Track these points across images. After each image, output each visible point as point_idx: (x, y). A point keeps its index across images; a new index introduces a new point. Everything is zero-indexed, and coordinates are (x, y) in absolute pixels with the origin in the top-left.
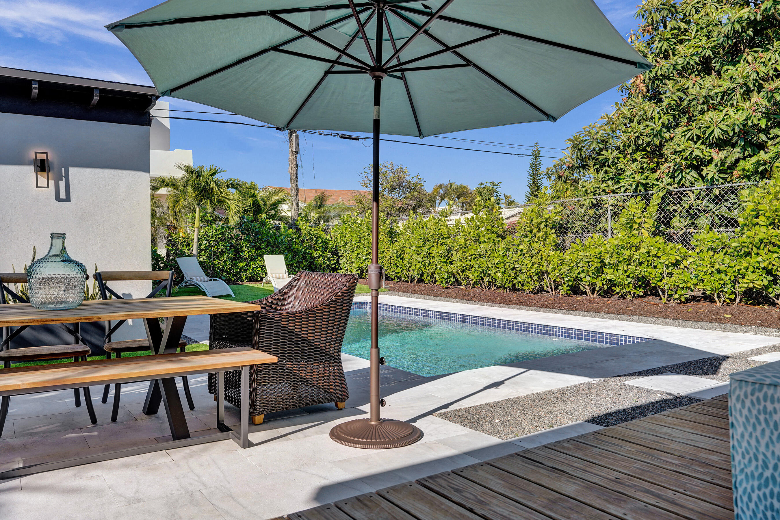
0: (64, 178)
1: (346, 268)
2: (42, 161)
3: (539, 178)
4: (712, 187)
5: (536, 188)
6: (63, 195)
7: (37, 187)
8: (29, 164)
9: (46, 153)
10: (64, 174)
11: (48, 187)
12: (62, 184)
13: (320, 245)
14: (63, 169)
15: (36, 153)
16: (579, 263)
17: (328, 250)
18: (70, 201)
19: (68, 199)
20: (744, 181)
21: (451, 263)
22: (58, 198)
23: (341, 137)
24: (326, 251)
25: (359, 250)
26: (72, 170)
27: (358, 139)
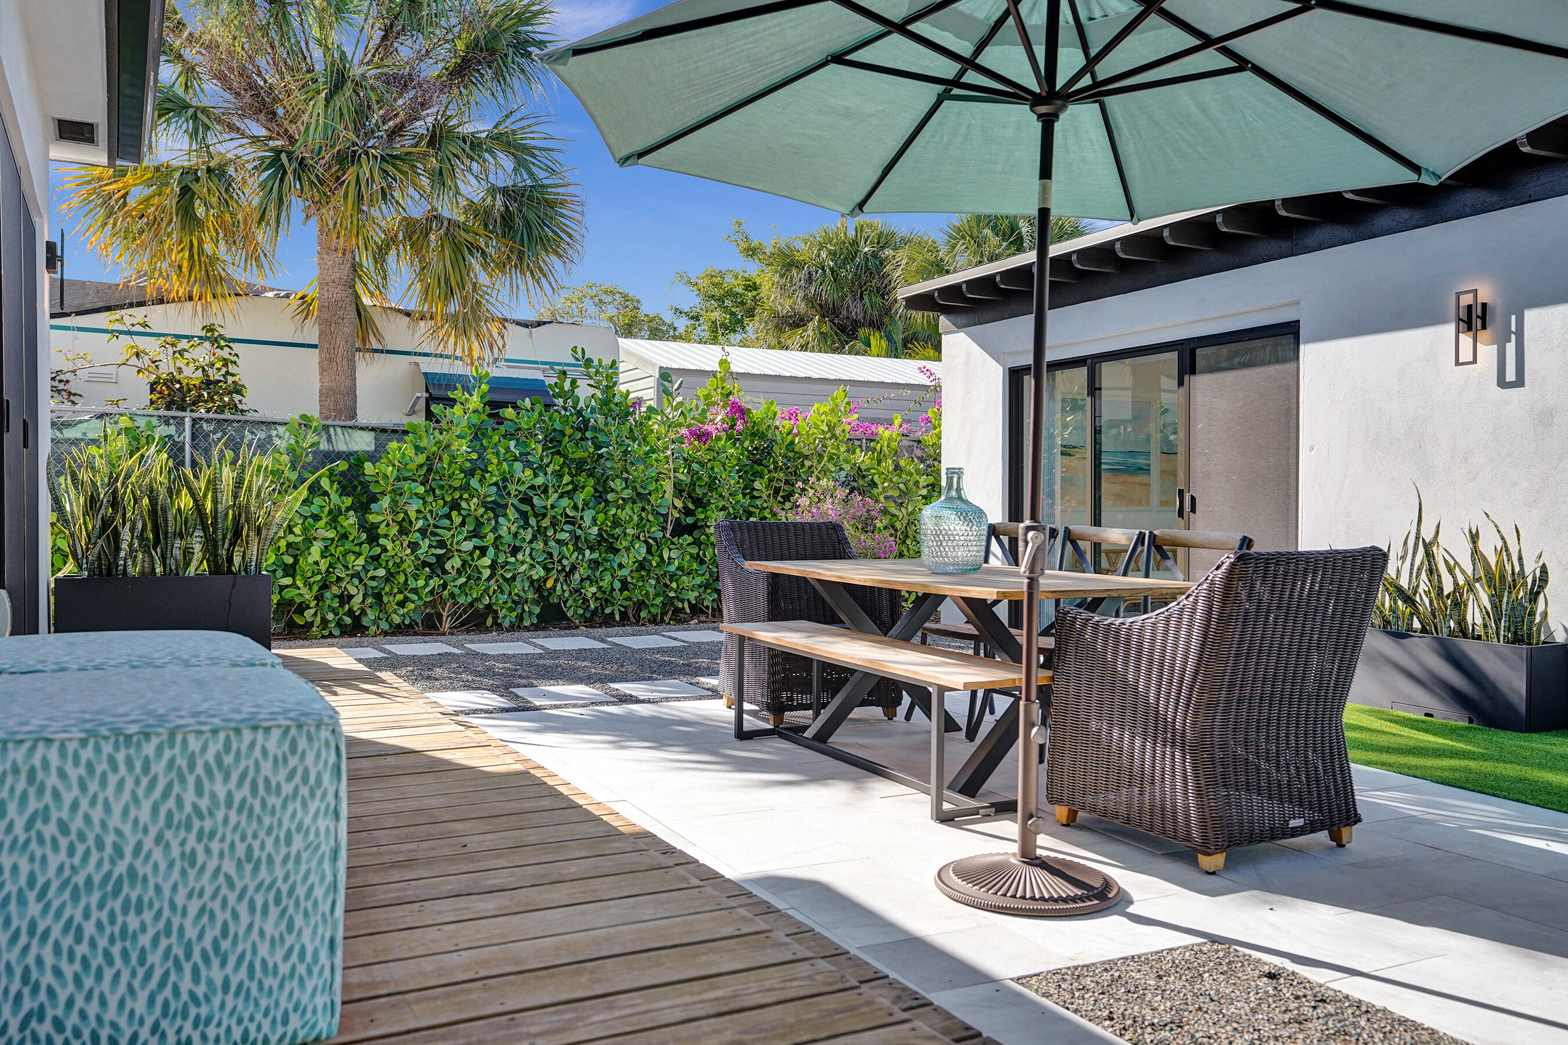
0: (1513, 337)
6: (1511, 376)
7: (1458, 363)
9: (1474, 292)
10: (1513, 329)
11: (1476, 361)
12: (1511, 348)
14: (1513, 317)
15: (1459, 294)
18: (1523, 385)
19: (1519, 382)
22: (1502, 383)
26: (1531, 316)
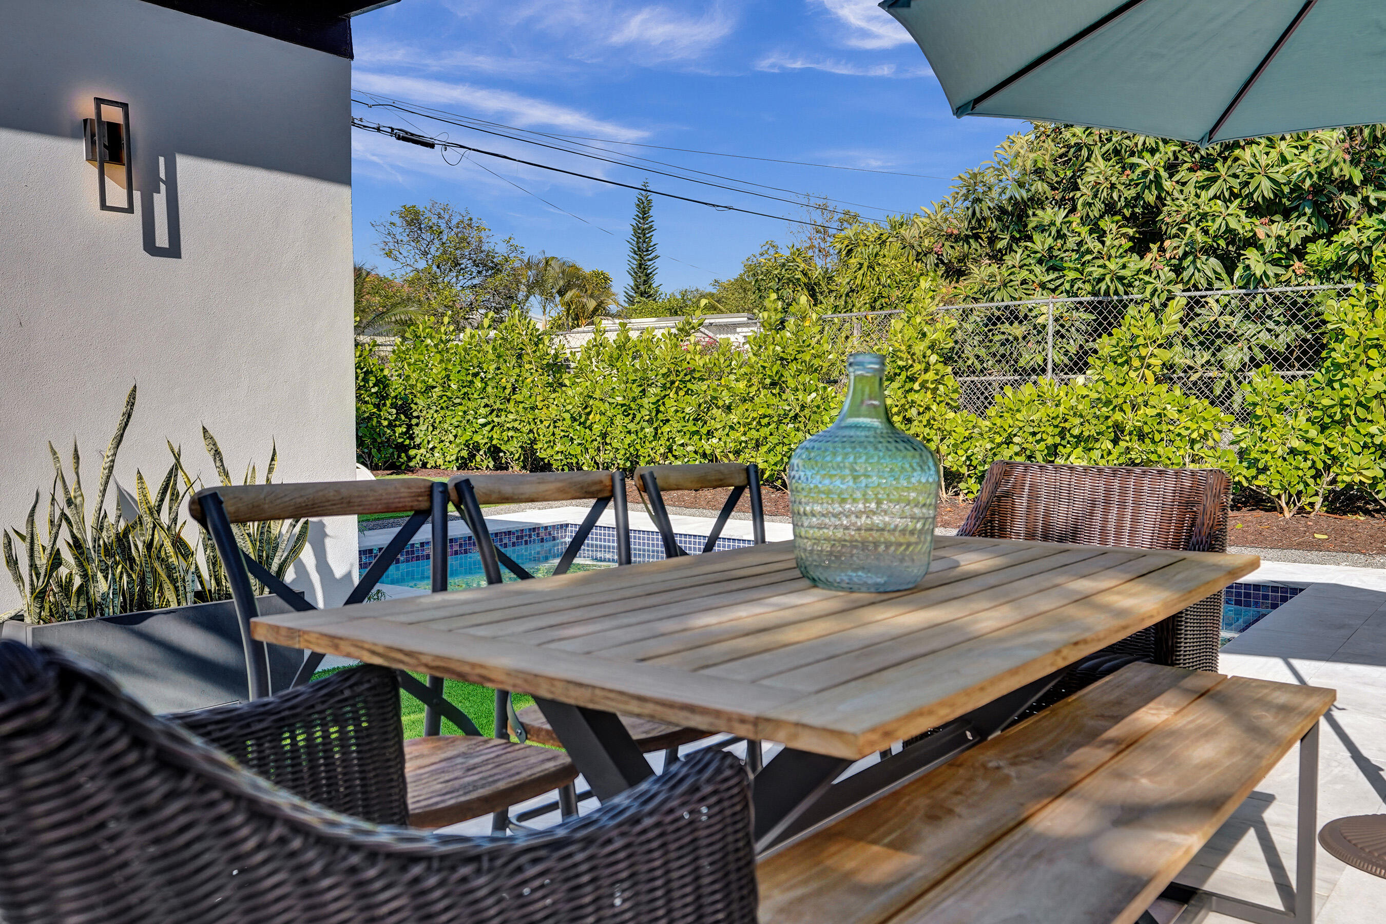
0: (163, 187)
1: (431, 446)
2: (113, 128)
3: (650, 257)
4: (1255, 291)
5: (644, 278)
6: (162, 239)
7: (104, 206)
8: (74, 136)
9: (124, 106)
10: (162, 175)
11: (130, 210)
12: (160, 200)
13: (373, 390)
14: (162, 160)
15: (99, 101)
16: (1015, 435)
17: (388, 403)
18: (178, 256)
19: (174, 251)
20: (1313, 282)
21: (710, 434)
22: (150, 247)
23: (399, 138)
24: (384, 405)
25: (469, 404)
27: (432, 146)
